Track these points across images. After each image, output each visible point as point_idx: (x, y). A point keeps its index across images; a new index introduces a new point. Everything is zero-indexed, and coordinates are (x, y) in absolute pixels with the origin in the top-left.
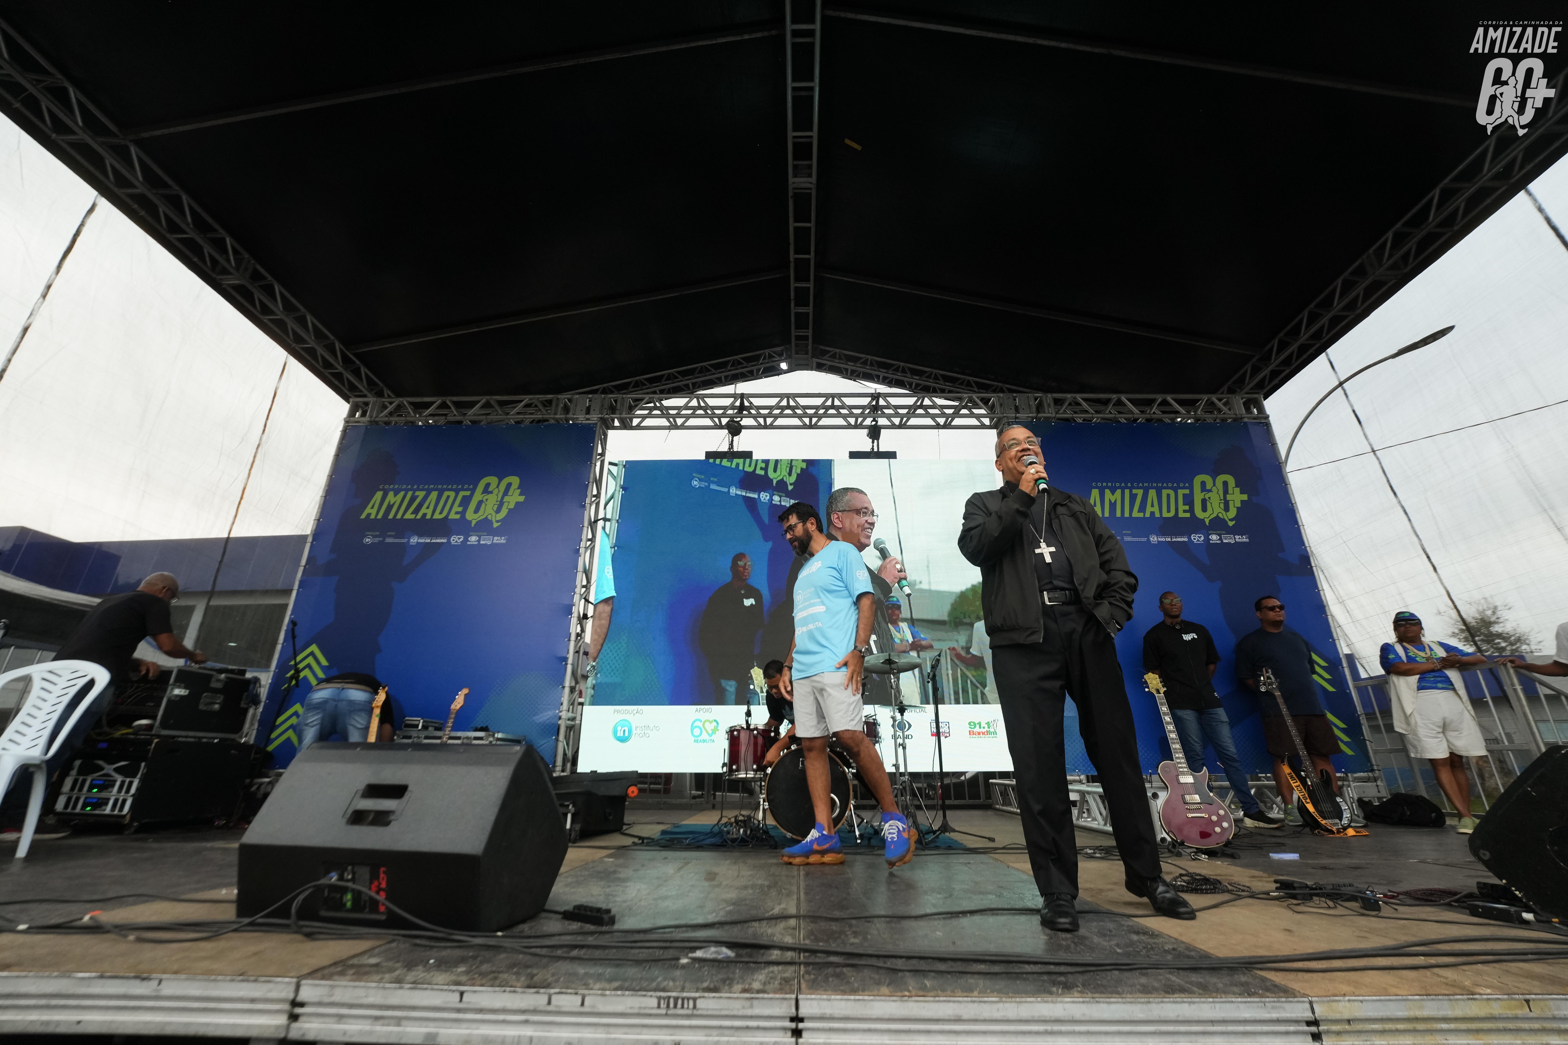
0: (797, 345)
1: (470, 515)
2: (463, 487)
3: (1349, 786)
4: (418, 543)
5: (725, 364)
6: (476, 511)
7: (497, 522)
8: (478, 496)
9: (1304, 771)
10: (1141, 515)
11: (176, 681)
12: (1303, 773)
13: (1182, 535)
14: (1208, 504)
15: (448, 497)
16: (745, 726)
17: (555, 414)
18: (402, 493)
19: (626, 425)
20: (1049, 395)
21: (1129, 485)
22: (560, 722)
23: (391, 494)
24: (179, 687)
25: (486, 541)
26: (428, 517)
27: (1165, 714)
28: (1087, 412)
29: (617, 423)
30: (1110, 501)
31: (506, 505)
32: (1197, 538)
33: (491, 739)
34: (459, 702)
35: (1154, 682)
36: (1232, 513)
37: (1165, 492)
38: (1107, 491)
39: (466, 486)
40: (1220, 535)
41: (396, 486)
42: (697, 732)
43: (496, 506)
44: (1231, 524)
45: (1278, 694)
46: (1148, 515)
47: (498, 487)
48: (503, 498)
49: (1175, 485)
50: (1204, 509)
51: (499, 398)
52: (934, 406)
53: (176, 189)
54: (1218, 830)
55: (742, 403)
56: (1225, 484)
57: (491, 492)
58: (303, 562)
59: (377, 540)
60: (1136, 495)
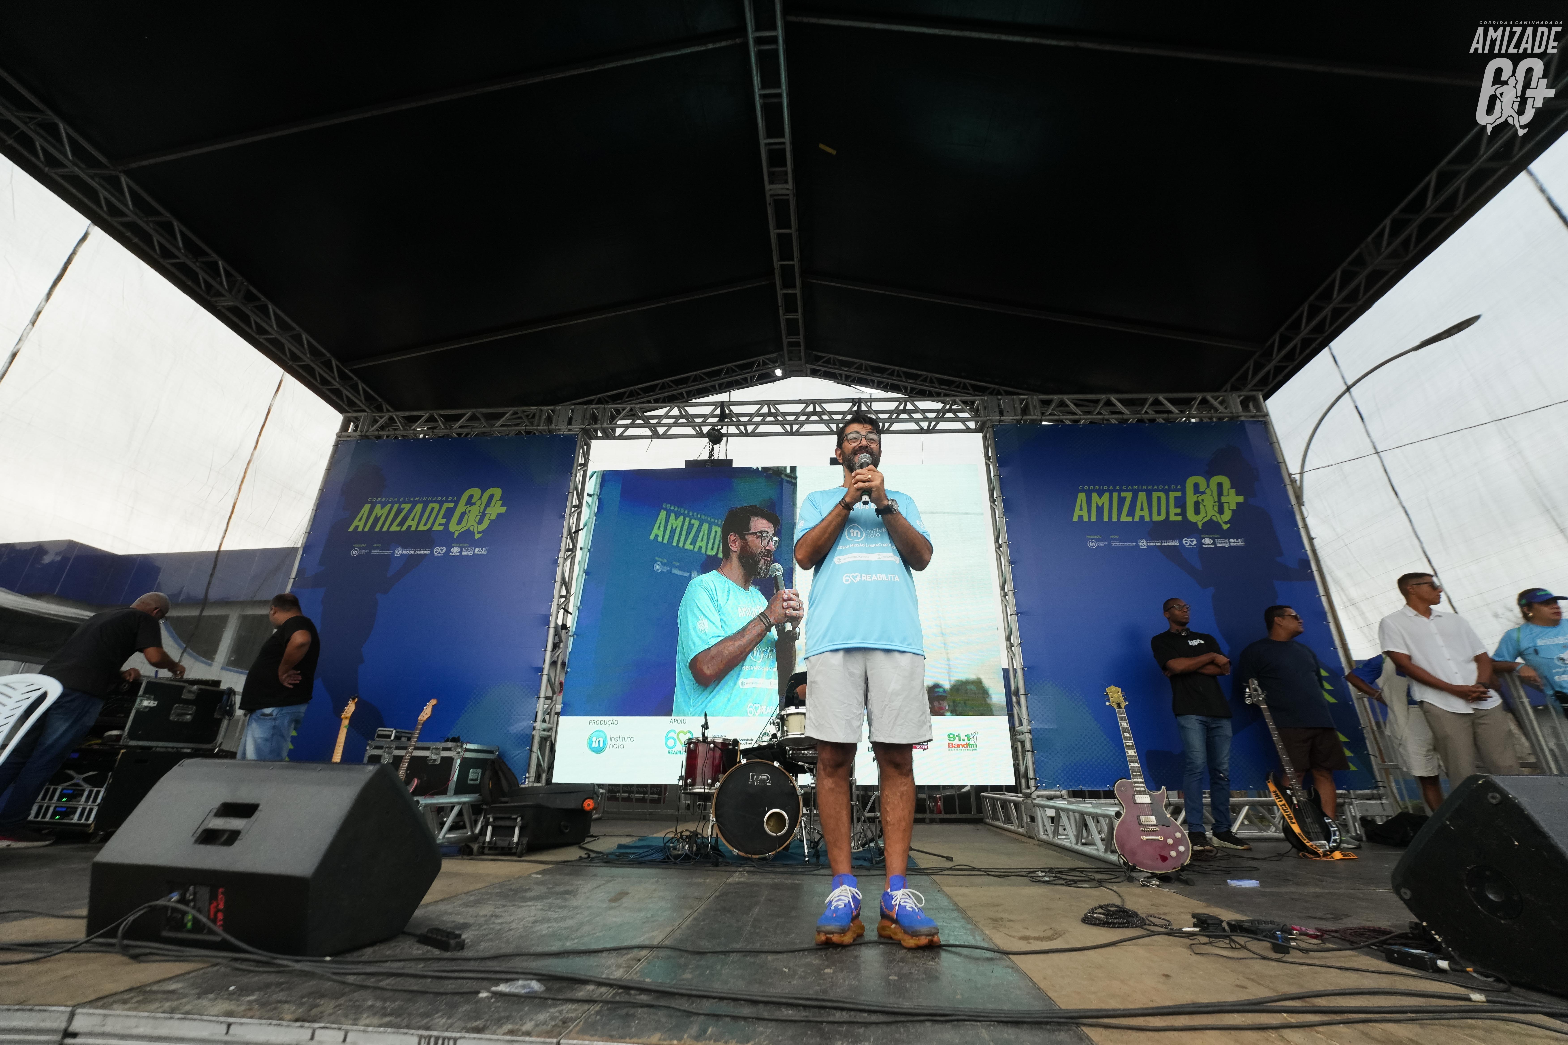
0: (789, 352)
1: (453, 527)
2: (447, 499)
3: (1351, 804)
4: (402, 555)
5: (717, 373)
6: (459, 522)
7: (479, 533)
8: (461, 508)
9: (1289, 789)
10: (1130, 519)
11: (145, 693)
12: (1288, 791)
13: (1172, 539)
14: (1202, 507)
15: (433, 509)
16: (701, 739)
17: (538, 425)
18: (389, 506)
19: (609, 435)
20: (1035, 397)
21: (1118, 488)
22: (534, 733)
23: (378, 506)
24: (148, 699)
25: (468, 552)
26: (413, 529)
27: (1125, 729)
28: (1075, 414)
29: (599, 434)
30: (1097, 505)
31: (487, 516)
32: (1189, 542)
33: (459, 750)
34: (426, 713)
35: (1116, 695)
36: (1227, 515)
37: (1155, 495)
38: (1095, 495)
39: (450, 498)
40: (1213, 539)
41: (383, 499)
42: (671, 743)
43: (478, 518)
44: (1225, 527)
45: (1264, 706)
46: (1137, 519)
47: (480, 498)
48: (485, 509)
49: (1166, 487)
50: (1197, 512)
51: (484, 411)
52: (916, 410)
53: (167, 216)
54: (1173, 853)
55: (722, 411)
56: (1220, 485)
57: (474, 504)
58: (293, 575)
59: (363, 552)
60: (1125, 498)
